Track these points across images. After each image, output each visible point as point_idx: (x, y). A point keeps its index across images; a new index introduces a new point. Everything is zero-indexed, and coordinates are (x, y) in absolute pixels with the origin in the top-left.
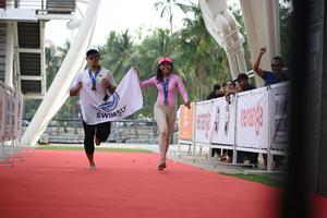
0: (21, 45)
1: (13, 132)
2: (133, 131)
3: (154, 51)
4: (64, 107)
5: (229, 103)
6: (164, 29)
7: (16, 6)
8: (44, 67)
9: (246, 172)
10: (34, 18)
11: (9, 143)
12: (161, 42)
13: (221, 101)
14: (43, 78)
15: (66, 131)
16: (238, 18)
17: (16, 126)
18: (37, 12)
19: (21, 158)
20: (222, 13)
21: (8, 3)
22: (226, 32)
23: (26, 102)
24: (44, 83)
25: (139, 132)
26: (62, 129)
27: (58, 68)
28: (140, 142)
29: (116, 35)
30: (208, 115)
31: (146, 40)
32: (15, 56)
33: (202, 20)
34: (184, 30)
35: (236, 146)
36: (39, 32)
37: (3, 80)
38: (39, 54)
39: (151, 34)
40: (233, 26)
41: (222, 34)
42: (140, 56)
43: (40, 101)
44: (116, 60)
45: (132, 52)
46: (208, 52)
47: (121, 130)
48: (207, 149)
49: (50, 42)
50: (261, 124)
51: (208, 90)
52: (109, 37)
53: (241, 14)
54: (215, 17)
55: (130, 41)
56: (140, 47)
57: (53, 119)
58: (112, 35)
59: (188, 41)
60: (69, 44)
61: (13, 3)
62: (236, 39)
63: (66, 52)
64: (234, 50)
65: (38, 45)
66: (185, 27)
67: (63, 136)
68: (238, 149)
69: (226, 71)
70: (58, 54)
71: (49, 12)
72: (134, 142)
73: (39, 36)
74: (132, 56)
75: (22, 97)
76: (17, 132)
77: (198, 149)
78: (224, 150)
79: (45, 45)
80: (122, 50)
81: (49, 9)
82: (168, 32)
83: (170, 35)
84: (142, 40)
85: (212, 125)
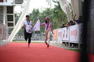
0: (8, 13)
1: (5, 37)
2: (40, 37)
3: (46, 14)
4: (20, 30)
5: (68, 29)
6: (49, 8)
7: (6, 2)
8: (14, 19)
9: (72, 48)
10: (11, 5)
11: (4, 41)
12: (48, 12)
13: (65, 28)
14: (14, 22)
15: (21, 37)
16: (70, 5)
17: (6, 36)
18: (12, 3)
19: (8, 45)
20: (65, 3)
21: (4, 1)
22: (66, 9)
23: (9, 29)
24: (14, 24)
25: (42, 37)
26: (19, 36)
27: (18, 19)
28: (42, 40)
29: (35, 10)
30: (61, 33)
31: (43, 11)
32: (6, 16)
33: (60, 5)
34: (54, 8)
35: (69, 41)
36: (13, 9)
37: (3, 23)
38: (13, 15)
39: (45, 9)
40: (68, 7)
41: (65, 9)
42: (42, 16)
43: (13, 29)
44: (35, 17)
45: (39, 15)
46: (61, 14)
47: (37, 37)
48: (61, 42)
49: (16, 12)
50: (77, 35)
51: (61, 25)
52: (33, 10)
53: (71, 3)
54: (63, 4)
55: (39, 11)
56: (42, 13)
57: (17, 34)
58: (34, 10)
59: (56, 11)
60: (21, 12)
61: (5, 1)
62: (69, 11)
63: (20, 14)
64: (69, 14)
65: (12, 13)
66: (55, 7)
67: (20, 39)
68: (70, 42)
69: (67, 20)
70: (18, 15)
71: (16, 3)
72: (40, 40)
73: (13, 10)
74: (40, 16)
75: (8, 28)
76: (7, 37)
77: (58, 42)
78: (66, 42)
79: (15, 13)
80: (37, 14)
81: (16, 2)
82: (50, 9)
83: (50, 10)
84: (42, 11)
85: (63, 35)
